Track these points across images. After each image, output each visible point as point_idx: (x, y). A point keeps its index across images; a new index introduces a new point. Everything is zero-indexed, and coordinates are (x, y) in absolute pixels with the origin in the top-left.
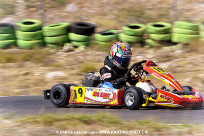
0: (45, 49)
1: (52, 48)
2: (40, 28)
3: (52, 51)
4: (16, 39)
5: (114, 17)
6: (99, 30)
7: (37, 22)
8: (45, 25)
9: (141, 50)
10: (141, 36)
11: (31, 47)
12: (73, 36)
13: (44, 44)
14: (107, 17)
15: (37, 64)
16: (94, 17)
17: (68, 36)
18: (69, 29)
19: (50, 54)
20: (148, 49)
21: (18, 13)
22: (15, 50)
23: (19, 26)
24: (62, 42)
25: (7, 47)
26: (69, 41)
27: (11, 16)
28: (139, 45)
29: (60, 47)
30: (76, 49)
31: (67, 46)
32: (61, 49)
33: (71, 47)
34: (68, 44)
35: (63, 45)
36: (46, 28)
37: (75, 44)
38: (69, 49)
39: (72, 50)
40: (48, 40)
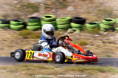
1: (61, 31)
2: (54, 20)
3: (61, 33)
4: (41, 25)
5: (95, 14)
6: (87, 21)
7: (53, 16)
8: (57, 18)
9: (113, 33)
10: (113, 25)
12: (73, 24)
13: (56, 29)
14: (91, 14)
16: (83, 14)
17: (70, 25)
18: (71, 21)
20: (116, 33)
21: (40, 11)
22: (40, 31)
23: (43, 19)
24: (67, 28)
25: (36, 30)
26: (71, 27)
27: (37, 12)
28: (111, 30)
29: (66, 31)
30: (74, 32)
31: (70, 30)
32: (66, 32)
33: (72, 31)
34: (70, 29)
35: (67, 30)
36: (58, 20)
37: (74, 29)
38: (71, 32)
39: (72, 33)
40: (59, 26)
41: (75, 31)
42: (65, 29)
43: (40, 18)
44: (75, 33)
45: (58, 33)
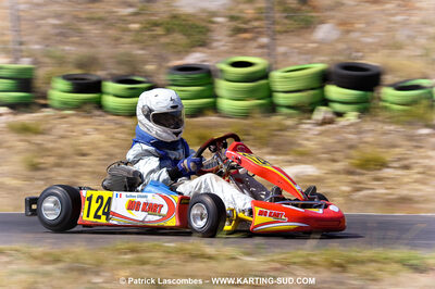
0: (275, 119)
1: (289, 116)
2: (264, 75)
3: (290, 122)
4: (215, 96)
6: (388, 78)
7: (260, 63)
8: (276, 69)
11: (246, 114)
12: (333, 91)
13: (272, 108)
14: (404, 52)
15: (259, 149)
16: (375, 51)
17: (323, 92)
18: (325, 78)
19: (285, 128)
21: (214, 45)
22: (212, 118)
23: (221, 71)
24: (311, 104)
25: (198, 112)
26: (326, 102)
27: (201, 49)
29: (306, 115)
30: (340, 119)
31: (321, 113)
32: (309, 118)
33: (330, 116)
34: (324, 108)
35: (312, 111)
36: (276, 75)
37: (339, 107)
38: (324, 119)
39: (331, 122)
40: (281, 98)
41: (340, 114)
42: (306, 110)
43: (212, 68)
44: (342, 122)
45: (279, 124)
